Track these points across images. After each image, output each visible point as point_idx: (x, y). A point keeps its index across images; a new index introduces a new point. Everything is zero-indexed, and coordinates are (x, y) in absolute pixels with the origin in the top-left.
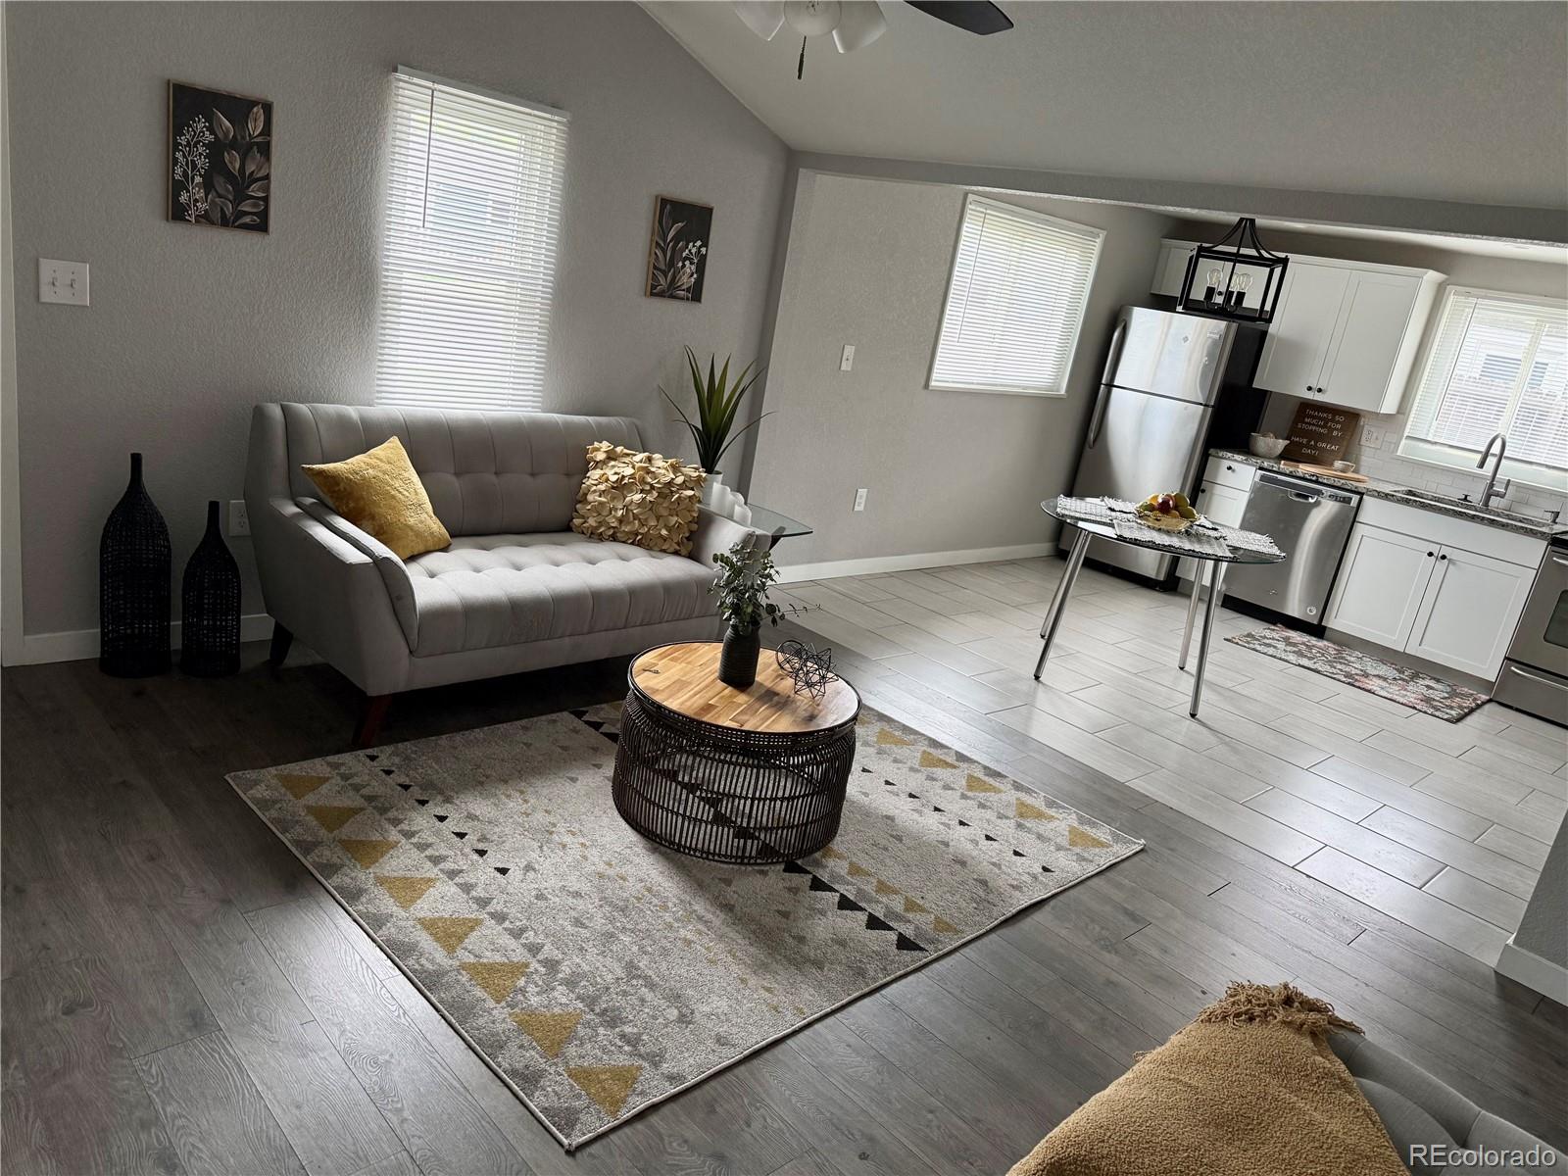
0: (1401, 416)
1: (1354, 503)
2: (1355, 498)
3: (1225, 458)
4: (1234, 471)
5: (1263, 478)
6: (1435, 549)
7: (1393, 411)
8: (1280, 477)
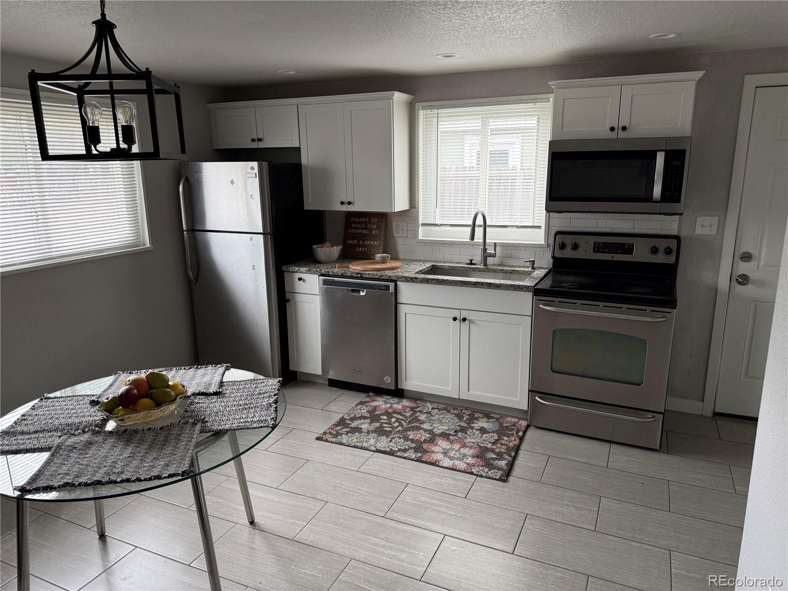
0: (413, 210)
1: (392, 289)
2: (392, 285)
3: (295, 272)
4: (304, 281)
5: (325, 282)
6: (456, 314)
7: (406, 207)
8: (336, 279)
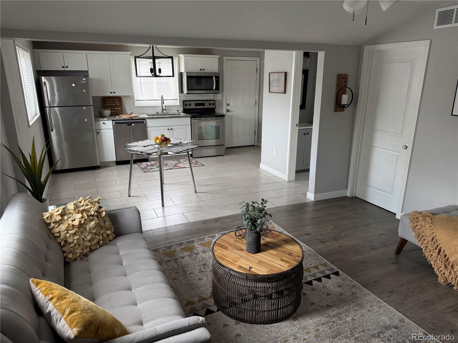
0: (132, 95)
2: (144, 121)
3: (101, 121)
4: (105, 124)
5: (116, 123)
8: (121, 121)
